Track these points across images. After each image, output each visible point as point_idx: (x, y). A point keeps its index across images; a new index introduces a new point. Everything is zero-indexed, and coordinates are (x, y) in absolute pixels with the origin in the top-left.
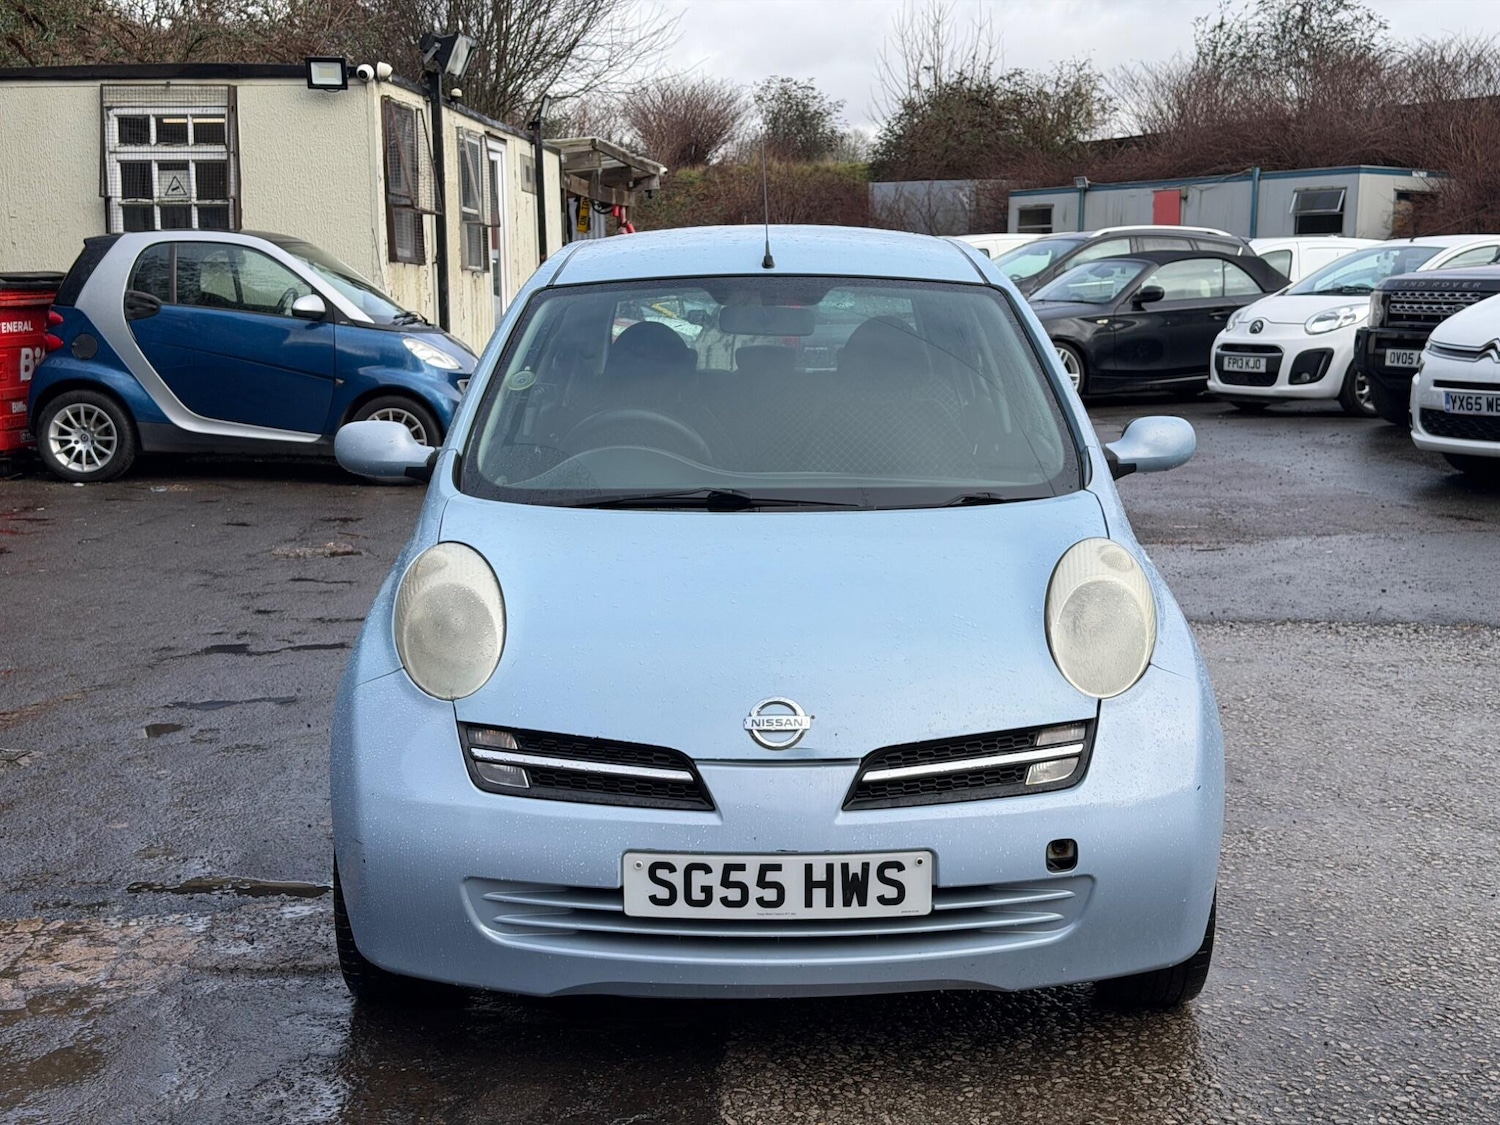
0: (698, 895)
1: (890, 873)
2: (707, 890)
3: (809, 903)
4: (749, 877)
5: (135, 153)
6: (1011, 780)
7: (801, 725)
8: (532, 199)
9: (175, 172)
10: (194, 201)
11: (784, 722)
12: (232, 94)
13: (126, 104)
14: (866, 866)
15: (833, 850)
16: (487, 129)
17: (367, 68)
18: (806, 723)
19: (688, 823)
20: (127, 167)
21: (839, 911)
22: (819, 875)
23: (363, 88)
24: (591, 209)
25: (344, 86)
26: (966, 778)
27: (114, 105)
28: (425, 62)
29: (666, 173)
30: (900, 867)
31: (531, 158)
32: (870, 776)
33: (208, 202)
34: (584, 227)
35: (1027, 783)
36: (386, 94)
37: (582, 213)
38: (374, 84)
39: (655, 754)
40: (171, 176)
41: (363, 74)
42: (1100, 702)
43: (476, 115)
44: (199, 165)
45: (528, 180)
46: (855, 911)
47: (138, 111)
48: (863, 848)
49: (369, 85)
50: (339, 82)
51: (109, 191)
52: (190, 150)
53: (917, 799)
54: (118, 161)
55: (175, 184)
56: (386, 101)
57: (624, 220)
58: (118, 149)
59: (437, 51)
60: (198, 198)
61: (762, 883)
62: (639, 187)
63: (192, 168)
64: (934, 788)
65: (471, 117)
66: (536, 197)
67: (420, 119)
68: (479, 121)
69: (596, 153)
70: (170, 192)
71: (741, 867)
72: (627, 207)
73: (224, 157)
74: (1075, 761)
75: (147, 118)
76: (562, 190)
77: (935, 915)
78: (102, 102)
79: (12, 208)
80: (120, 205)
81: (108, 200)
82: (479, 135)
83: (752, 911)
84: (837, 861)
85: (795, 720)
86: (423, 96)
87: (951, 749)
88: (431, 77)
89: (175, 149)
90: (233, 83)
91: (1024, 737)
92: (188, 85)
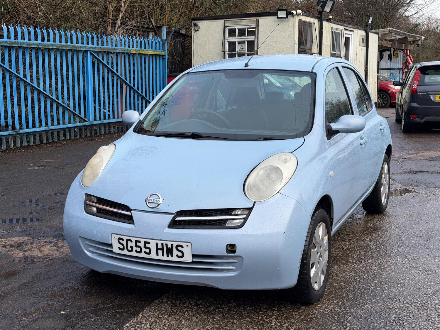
0: (130, 249)
1: (179, 248)
2: (132, 247)
3: (157, 254)
4: (142, 244)
5: (232, 39)
6: (221, 224)
7: (159, 202)
8: (364, 48)
9: (242, 44)
10: (246, 52)
11: (155, 200)
12: (258, 21)
13: (230, 26)
14: (172, 245)
15: (163, 239)
16: (345, 28)
17: (294, 12)
18: (161, 201)
19: (127, 227)
20: (230, 43)
21: (165, 258)
22: (160, 246)
23: (293, 17)
24: (398, 51)
25: (287, 17)
26: (206, 222)
27: (227, 26)
28: (318, 8)
29: (424, 39)
30: (182, 247)
31: (365, 36)
32: (177, 219)
33: (249, 52)
34: (395, 57)
35: (226, 226)
36: (300, 19)
37: (395, 52)
38: (296, 16)
39: (124, 207)
40: (241, 45)
41: (293, 13)
42: (255, 202)
43: (340, 24)
44: (248, 42)
45: (363, 42)
46: (170, 258)
47: (233, 28)
48: (171, 240)
49: (294, 17)
50: (285, 16)
51: (225, 50)
52: (246, 38)
53: (191, 227)
54: (228, 42)
55: (242, 47)
56: (300, 21)
57: (408, 54)
58: (228, 38)
59: (322, 5)
60: (247, 51)
61: (145, 247)
62: (414, 43)
63: (246, 43)
64: (196, 224)
65: (338, 24)
66: (366, 48)
67: (314, 26)
68: (341, 25)
69: (391, 34)
70: (240, 50)
71: (139, 242)
72: (410, 50)
73: (254, 39)
74: (243, 220)
75: (235, 29)
76: (379, 45)
77: (193, 263)
78: (224, 25)
79: (201, 55)
80: (227, 54)
81: (224, 52)
82: (341, 30)
83: (143, 255)
84: (164, 243)
85: (158, 200)
86: (317, 19)
87: (204, 213)
88: (321, 13)
89: (242, 38)
90: (258, 18)
91: (228, 211)
92: (246, 19)
